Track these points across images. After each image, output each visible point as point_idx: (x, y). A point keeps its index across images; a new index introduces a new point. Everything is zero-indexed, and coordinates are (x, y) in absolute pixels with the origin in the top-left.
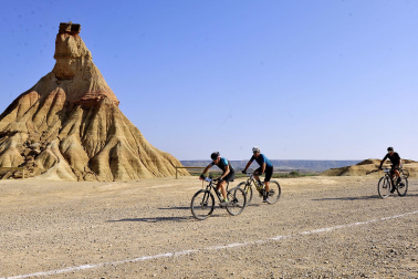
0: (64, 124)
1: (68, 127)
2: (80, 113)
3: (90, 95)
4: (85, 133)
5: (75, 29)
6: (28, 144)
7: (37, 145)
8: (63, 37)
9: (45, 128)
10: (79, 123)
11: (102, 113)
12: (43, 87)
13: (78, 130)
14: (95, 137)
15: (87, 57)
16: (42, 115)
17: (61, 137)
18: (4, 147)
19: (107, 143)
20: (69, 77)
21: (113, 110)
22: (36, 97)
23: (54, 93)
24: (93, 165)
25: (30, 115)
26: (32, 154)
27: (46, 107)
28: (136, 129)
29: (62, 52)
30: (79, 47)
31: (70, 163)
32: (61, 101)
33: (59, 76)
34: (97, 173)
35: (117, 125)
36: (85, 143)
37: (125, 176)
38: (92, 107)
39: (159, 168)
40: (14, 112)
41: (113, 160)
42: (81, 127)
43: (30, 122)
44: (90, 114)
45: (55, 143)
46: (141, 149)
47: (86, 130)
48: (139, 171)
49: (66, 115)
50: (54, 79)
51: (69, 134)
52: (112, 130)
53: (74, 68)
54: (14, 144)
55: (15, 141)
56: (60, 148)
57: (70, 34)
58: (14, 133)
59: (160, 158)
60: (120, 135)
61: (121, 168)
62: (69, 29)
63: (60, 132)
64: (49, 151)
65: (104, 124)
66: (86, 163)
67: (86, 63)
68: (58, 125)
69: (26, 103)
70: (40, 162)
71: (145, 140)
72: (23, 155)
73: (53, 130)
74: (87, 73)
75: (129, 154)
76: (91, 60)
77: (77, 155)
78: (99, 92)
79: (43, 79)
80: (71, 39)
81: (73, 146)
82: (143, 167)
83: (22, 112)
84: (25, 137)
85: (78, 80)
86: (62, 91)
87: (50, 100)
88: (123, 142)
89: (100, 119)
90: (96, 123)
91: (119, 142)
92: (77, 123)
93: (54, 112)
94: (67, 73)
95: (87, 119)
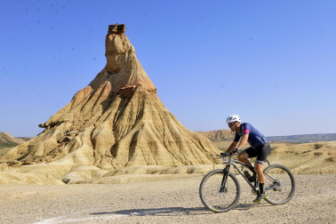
0: (103, 113)
1: (106, 114)
2: (118, 101)
3: (128, 85)
4: (118, 119)
5: (120, 29)
6: (68, 132)
7: (74, 132)
8: (111, 37)
9: (88, 117)
10: (115, 111)
11: (135, 100)
12: (95, 85)
13: (112, 117)
14: (125, 122)
15: (130, 51)
16: (88, 107)
17: (97, 124)
18: (48, 136)
19: (133, 127)
20: (117, 71)
21: (144, 97)
22: (91, 90)
23: (103, 85)
24: (114, 149)
25: (80, 107)
26: (65, 141)
27: (94, 98)
29: (111, 50)
30: (124, 44)
31: (94, 148)
32: (106, 93)
33: (110, 71)
34: (115, 156)
35: (146, 110)
36: (115, 129)
37: (139, 158)
40: (69, 105)
41: (133, 143)
42: (116, 114)
43: (78, 114)
44: (125, 101)
45: (88, 130)
47: (120, 116)
48: (156, 153)
49: (107, 105)
50: (106, 74)
51: (104, 120)
52: (141, 115)
53: (119, 63)
54: (56, 133)
55: (59, 130)
56: (92, 133)
57: (116, 33)
58: (61, 123)
60: (146, 119)
61: (138, 150)
62: (115, 30)
63: (98, 120)
64: (78, 137)
65: (135, 110)
66: (109, 148)
67: (129, 57)
68: (99, 113)
69: (81, 96)
70: (67, 148)
72: (58, 142)
73: (94, 118)
74: (128, 65)
75: (150, 137)
76: (133, 54)
77: (102, 140)
78: (136, 82)
81: (103, 132)
84: (69, 125)
85: (122, 72)
86: (109, 83)
87: (99, 92)
88: (146, 126)
89: (132, 106)
90: (128, 109)
91: (143, 126)
92: (114, 110)
93: (99, 102)
94: (114, 68)
95: (123, 107)
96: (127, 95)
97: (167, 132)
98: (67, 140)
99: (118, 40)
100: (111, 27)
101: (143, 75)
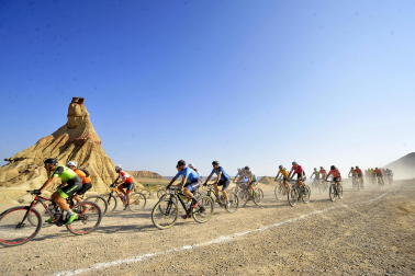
1: (62, 155)
2: (72, 147)
3: (81, 138)
5: (81, 101)
8: (73, 105)
9: (48, 156)
11: (85, 148)
12: (56, 135)
13: (66, 157)
15: (86, 116)
16: (49, 149)
20: (74, 127)
21: (92, 146)
22: (52, 138)
23: (62, 136)
25: (42, 149)
27: (55, 144)
28: (105, 158)
29: (72, 113)
30: (82, 111)
32: (64, 141)
33: (69, 127)
35: (92, 155)
38: (81, 144)
42: (69, 156)
43: (40, 153)
44: (78, 148)
47: (72, 157)
48: (95, 183)
49: (63, 149)
50: (66, 129)
52: (88, 157)
53: (77, 122)
54: (19, 166)
55: (21, 164)
57: (78, 103)
58: (24, 159)
60: (92, 161)
62: (77, 101)
64: (37, 170)
65: (84, 154)
67: (84, 120)
69: (43, 142)
70: (26, 177)
72: (20, 172)
74: (83, 124)
75: (93, 172)
76: (87, 118)
78: (87, 136)
80: (78, 106)
84: (31, 161)
85: (78, 129)
86: (67, 135)
87: (58, 140)
88: (91, 165)
89: (82, 151)
90: (79, 153)
92: (69, 153)
93: (58, 147)
94: (73, 125)
95: (75, 151)
96: (79, 144)
97: (105, 170)
98: (27, 172)
99: (78, 107)
100: (74, 99)
101: (93, 132)
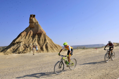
0: (33, 39)
1: (34, 40)
2: (37, 36)
3: (39, 32)
4: (39, 41)
5: (34, 16)
6: (25, 44)
7: (27, 45)
8: (31, 18)
9: (28, 40)
10: (37, 39)
13: (37, 41)
14: (41, 42)
15: (37, 23)
16: (27, 37)
17: (33, 42)
18: (19, 46)
19: (44, 43)
20: (33, 28)
21: (45, 35)
22: (25, 33)
23: (30, 32)
24: (42, 49)
26: (26, 47)
27: (28, 35)
28: (51, 39)
29: (31, 22)
30: (35, 20)
32: (32, 33)
33: (30, 28)
34: (43, 51)
36: (39, 43)
37: (50, 51)
38: (40, 35)
39: (57, 48)
40: (20, 37)
41: (47, 47)
42: (37, 40)
44: (39, 36)
45: (32, 44)
46: (53, 44)
48: (53, 50)
49: (33, 37)
50: (29, 28)
51: (35, 41)
52: (45, 40)
53: (34, 25)
54: (21, 45)
55: (22, 44)
56: (33, 45)
57: (33, 17)
58: (21, 42)
59: (57, 46)
60: (47, 41)
61: (49, 49)
62: (32, 16)
63: (32, 41)
64: (30, 46)
65: (43, 39)
66: (40, 48)
67: (37, 24)
68: (32, 39)
69: (23, 34)
70: (29, 49)
71: (53, 42)
72: (24, 47)
73: (31, 41)
74: (37, 26)
76: (38, 23)
78: (41, 31)
79: (26, 29)
80: (33, 19)
81: (36, 44)
82: (54, 49)
83: (22, 37)
84: (24, 43)
85: (35, 28)
86: (32, 31)
87: (29, 33)
88: (48, 43)
89: (42, 37)
90: (41, 39)
93: (30, 36)
94: (32, 27)
95: (39, 38)
